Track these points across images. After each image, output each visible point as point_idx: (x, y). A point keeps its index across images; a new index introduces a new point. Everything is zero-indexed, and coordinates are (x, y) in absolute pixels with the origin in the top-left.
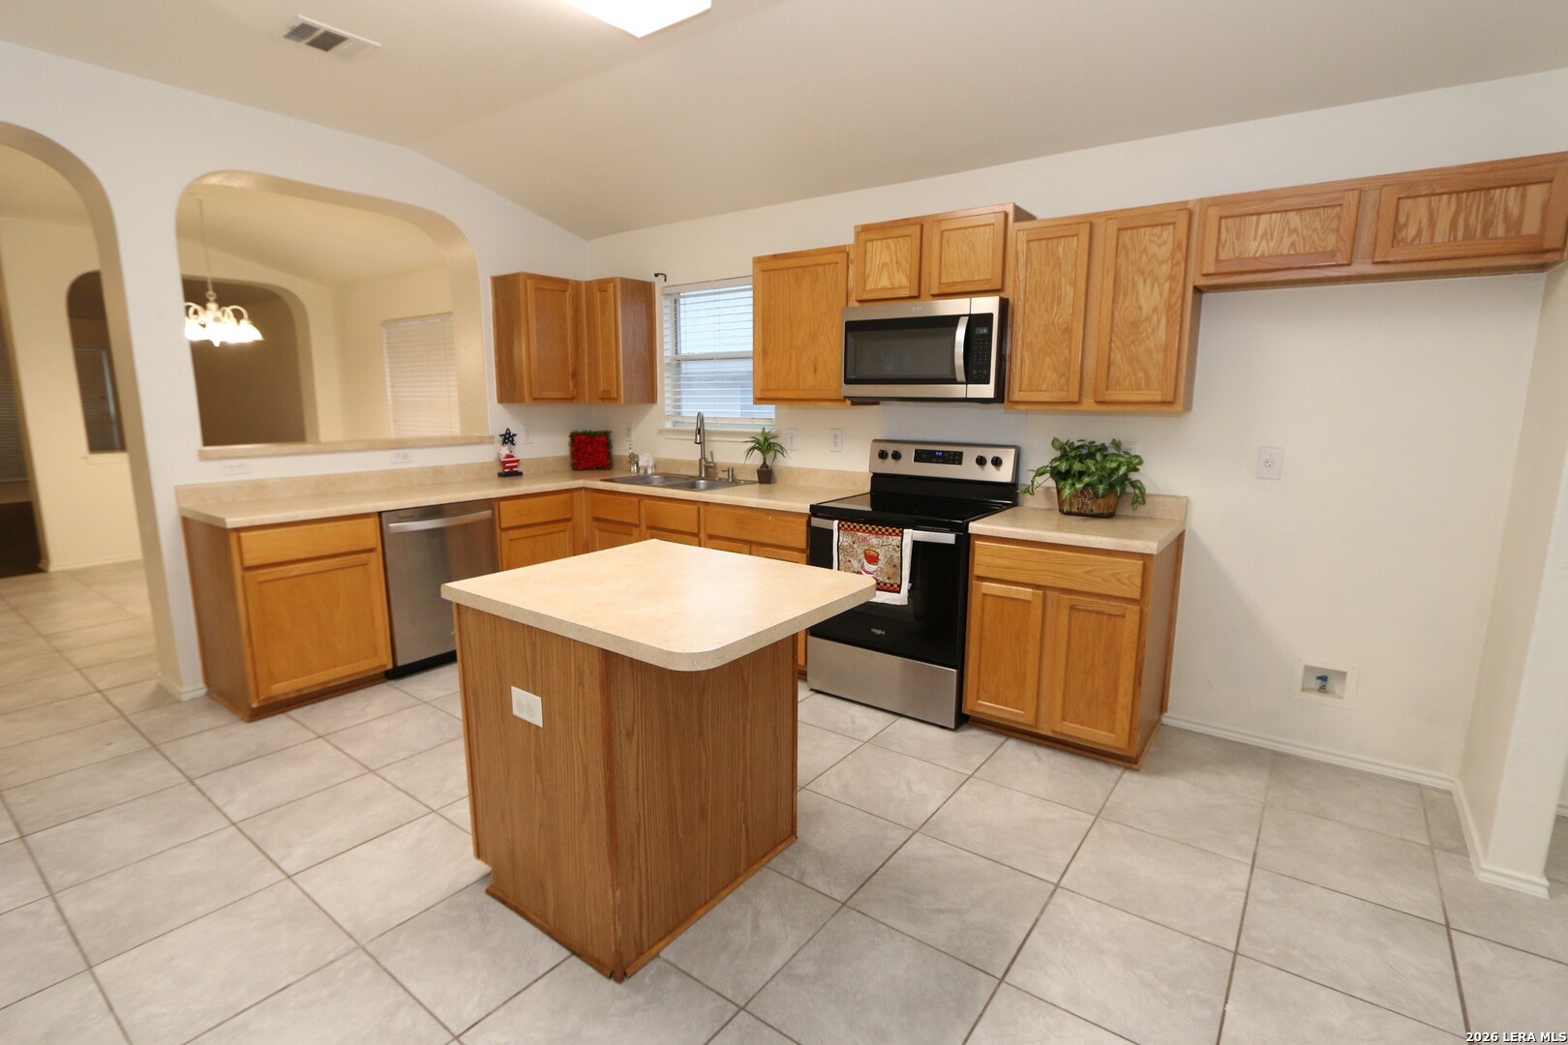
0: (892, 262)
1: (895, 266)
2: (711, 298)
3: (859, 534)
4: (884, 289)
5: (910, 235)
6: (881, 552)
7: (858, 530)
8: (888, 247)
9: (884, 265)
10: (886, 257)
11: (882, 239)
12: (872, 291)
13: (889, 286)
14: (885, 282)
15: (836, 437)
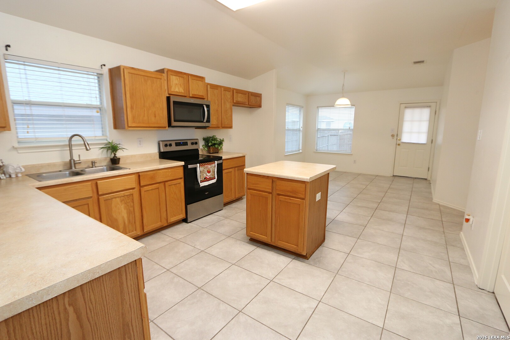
0: (178, 84)
1: (180, 86)
2: (57, 72)
3: (206, 166)
4: (177, 92)
5: (183, 77)
6: (211, 169)
7: (205, 165)
8: (177, 79)
9: (176, 84)
10: (177, 82)
11: (175, 76)
12: (173, 92)
13: (178, 91)
14: (177, 90)
15: (140, 141)
